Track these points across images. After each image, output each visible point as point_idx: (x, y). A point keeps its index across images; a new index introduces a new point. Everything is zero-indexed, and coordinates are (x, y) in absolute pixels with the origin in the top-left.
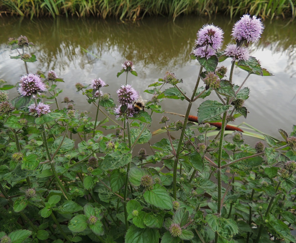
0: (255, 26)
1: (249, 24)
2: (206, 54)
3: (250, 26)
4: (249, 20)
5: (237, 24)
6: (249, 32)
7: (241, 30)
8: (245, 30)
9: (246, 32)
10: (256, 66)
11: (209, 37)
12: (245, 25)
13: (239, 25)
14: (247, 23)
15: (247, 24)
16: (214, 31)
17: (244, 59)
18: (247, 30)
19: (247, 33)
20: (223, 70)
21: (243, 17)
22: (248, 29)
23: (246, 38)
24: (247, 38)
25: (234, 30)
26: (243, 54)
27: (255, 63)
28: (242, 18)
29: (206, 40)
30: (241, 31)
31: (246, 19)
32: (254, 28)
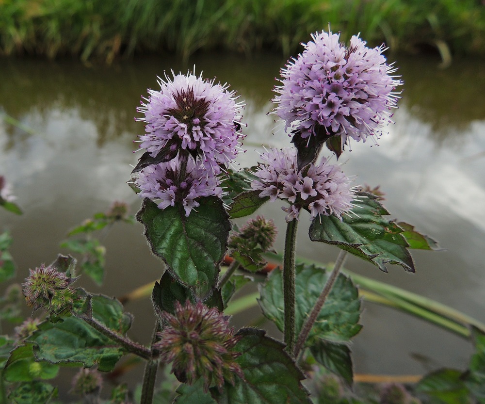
0: (366, 76)
1: (341, 71)
2: (181, 193)
3: (346, 78)
4: (341, 52)
5: (292, 71)
6: (346, 103)
7: (308, 94)
8: (328, 95)
9: (331, 105)
10: (383, 233)
11: (183, 125)
12: (323, 76)
13: (297, 76)
14: (331, 64)
15: (334, 69)
16: (203, 100)
17: (336, 213)
18: (333, 97)
19: (336, 110)
20: (261, 236)
21: (310, 43)
22: (336, 90)
23: (335, 129)
24: (339, 131)
25: (279, 95)
26: (328, 191)
27: (378, 221)
28: (310, 47)
29: (170, 136)
30: (309, 100)
31: (327, 50)
32: (366, 88)
